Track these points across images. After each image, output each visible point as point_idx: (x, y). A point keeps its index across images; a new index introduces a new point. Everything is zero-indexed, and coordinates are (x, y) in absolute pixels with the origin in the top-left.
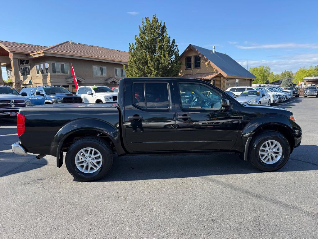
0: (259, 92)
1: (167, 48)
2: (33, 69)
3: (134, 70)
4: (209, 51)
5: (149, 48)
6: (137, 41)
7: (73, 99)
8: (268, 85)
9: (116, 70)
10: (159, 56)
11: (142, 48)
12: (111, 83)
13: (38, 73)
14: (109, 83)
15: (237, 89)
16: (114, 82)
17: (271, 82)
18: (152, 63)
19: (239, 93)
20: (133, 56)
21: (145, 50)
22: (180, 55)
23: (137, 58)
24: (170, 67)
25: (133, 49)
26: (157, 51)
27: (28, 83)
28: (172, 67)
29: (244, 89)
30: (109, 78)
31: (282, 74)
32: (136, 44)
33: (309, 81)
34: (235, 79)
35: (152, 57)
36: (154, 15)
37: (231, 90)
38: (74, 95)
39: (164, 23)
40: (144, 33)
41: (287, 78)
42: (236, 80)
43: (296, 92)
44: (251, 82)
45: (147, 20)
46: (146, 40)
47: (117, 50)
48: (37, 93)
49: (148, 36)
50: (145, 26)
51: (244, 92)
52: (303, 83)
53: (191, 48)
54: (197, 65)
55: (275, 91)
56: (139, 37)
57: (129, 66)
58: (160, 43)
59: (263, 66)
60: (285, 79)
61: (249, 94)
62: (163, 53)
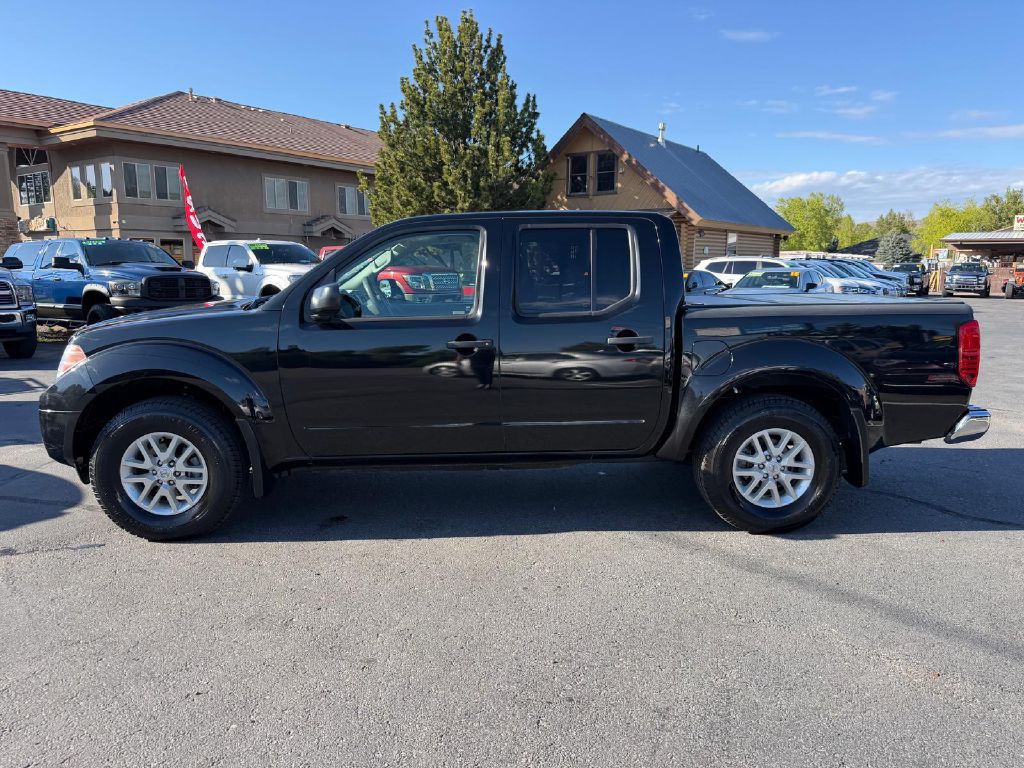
0: (797, 274)
1: (507, 124)
2: (61, 180)
3: (395, 193)
4: (644, 138)
5: (445, 121)
6: (407, 96)
7: (182, 283)
8: (835, 255)
9: (342, 191)
10: (479, 149)
11: (424, 120)
12: (323, 233)
13: (77, 195)
14: (319, 234)
15: (731, 263)
16: (333, 230)
17: (846, 244)
18: (456, 172)
19: (734, 278)
20: (392, 146)
21: (435, 125)
22: (549, 149)
23: (406, 152)
24: (516, 186)
25: (392, 124)
26: (473, 131)
27: (44, 227)
28: (523, 186)
29: (752, 266)
30: (318, 219)
31: (881, 222)
32: (402, 108)
33: (962, 246)
34: (726, 231)
35: (456, 151)
36: (465, 12)
37: (710, 267)
38: (185, 271)
39: (499, 40)
40: (432, 71)
41: (894, 236)
42: (730, 235)
43: (917, 280)
44: (776, 243)
45: (442, 25)
46: (439, 96)
47: (347, 127)
48: (57, 259)
49: (446, 83)
50: (435, 47)
51: (753, 274)
52: (943, 253)
53: (585, 127)
54: (606, 184)
55: (851, 275)
56: (412, 81)
57: (381, 179)
58: (483, 106)
59: (822, 195)
60: (889, 238)
61: (767, 280)
62: (492, 140)
